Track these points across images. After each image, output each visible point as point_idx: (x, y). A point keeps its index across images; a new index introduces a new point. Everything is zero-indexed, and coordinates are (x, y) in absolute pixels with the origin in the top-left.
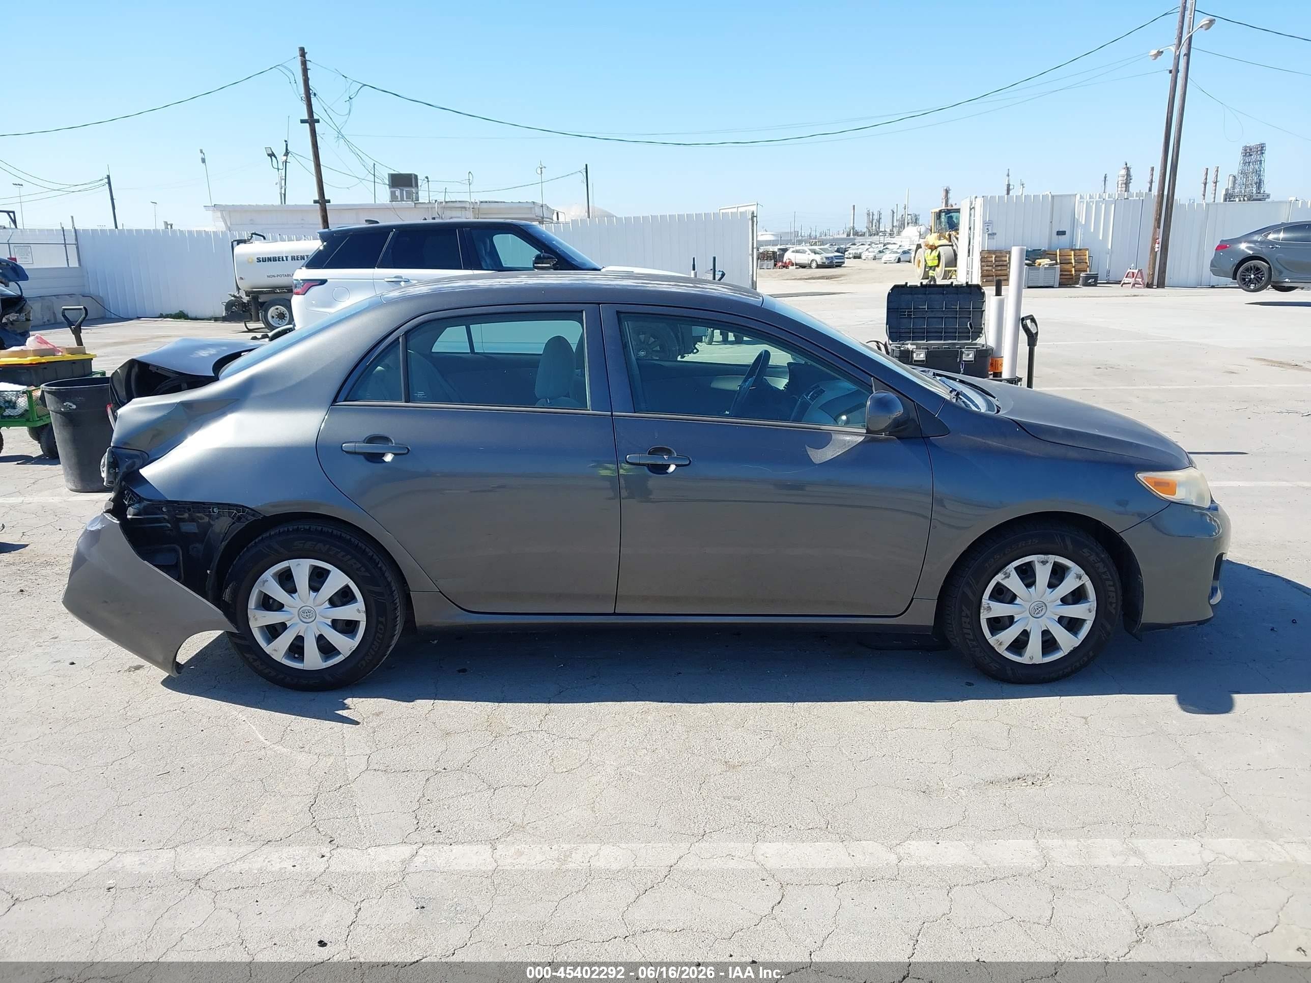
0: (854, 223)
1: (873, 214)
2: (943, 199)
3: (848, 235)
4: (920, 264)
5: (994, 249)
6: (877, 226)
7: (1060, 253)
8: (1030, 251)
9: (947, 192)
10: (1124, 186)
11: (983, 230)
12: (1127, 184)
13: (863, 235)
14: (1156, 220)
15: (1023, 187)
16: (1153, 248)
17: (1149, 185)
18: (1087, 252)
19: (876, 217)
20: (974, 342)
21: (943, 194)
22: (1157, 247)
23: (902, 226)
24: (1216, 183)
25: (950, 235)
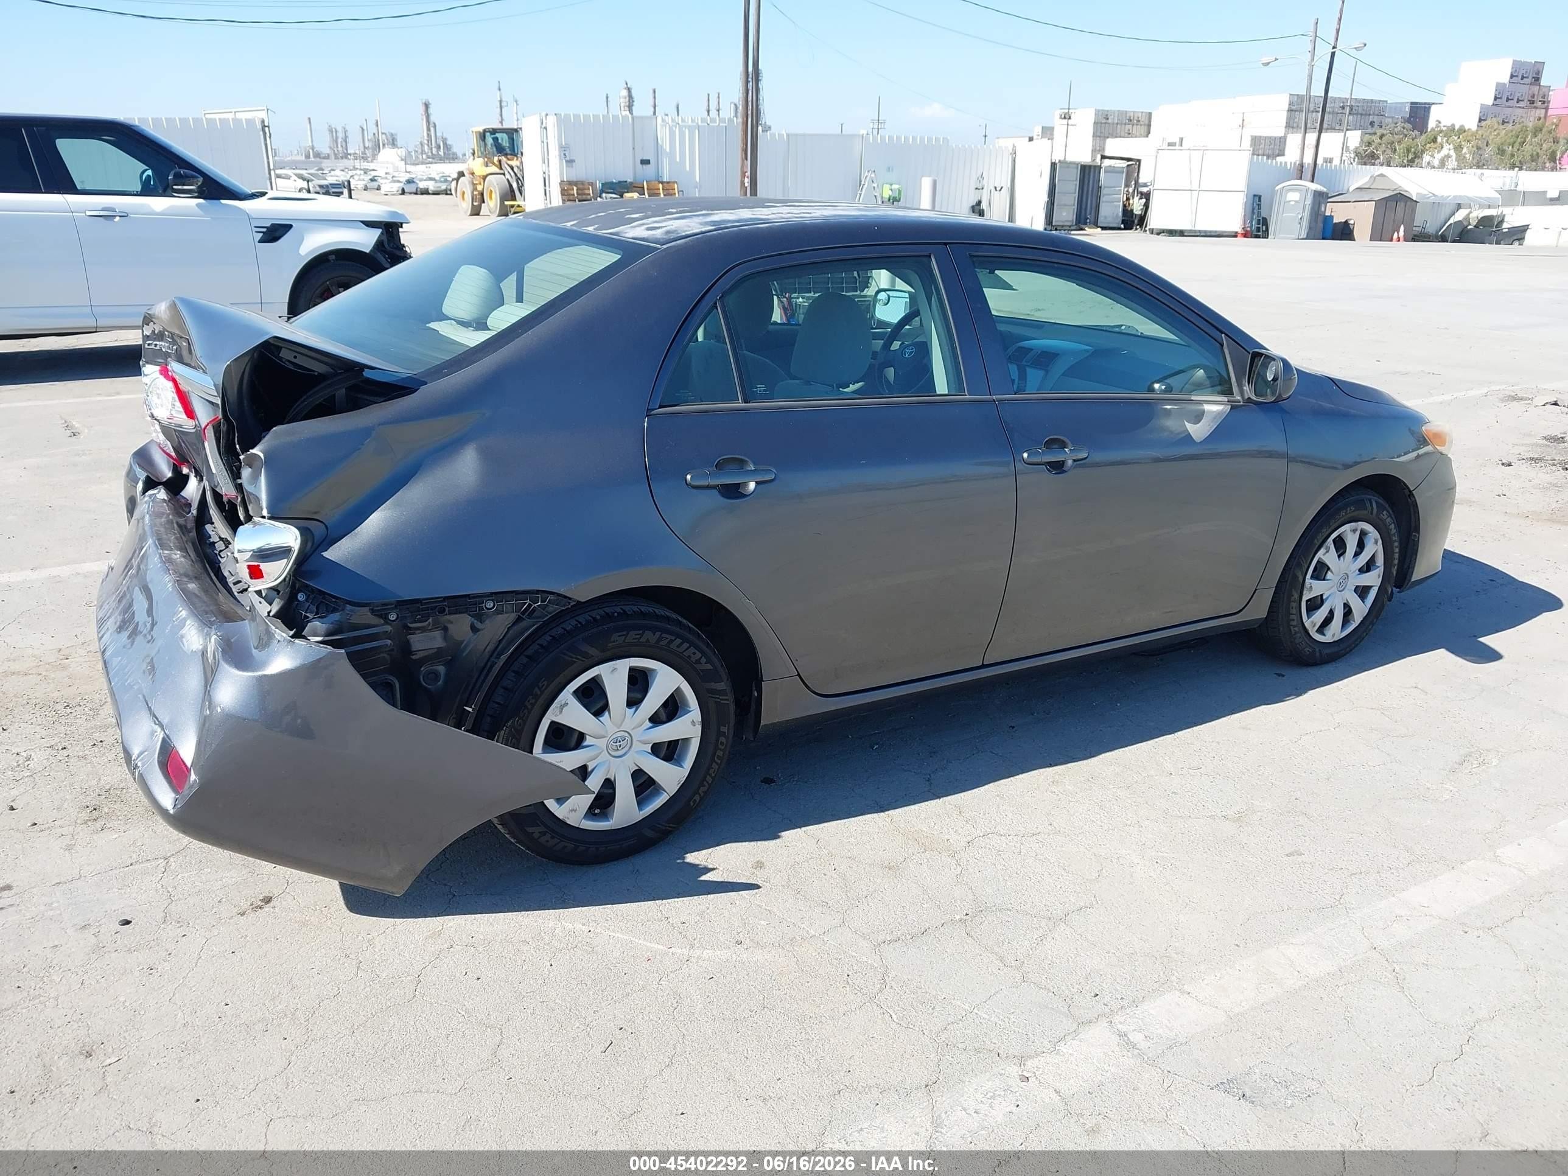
0: (312, 141)
1: (336, 131)
2: (422, 115)
3: (308, 157)
4: (466, 196)
5: (575, 180)
6: (344, 146)
7: (648, 186)
8: (616, 183)
9: (427, 106)
10: (627, 109)
11: (560, 156)
12: (630, 107)
13: (327, 157)
14: (743, 150)
15: (517, 104)
16: (743, 183)
17: (653, 109)
18: (676, 185)
19: (341, 135)
20: (862, 294)
21: (422, 109)
22: (747, 181)
23: (377, 147)
24: (718, 111)
25: (500, 161)
